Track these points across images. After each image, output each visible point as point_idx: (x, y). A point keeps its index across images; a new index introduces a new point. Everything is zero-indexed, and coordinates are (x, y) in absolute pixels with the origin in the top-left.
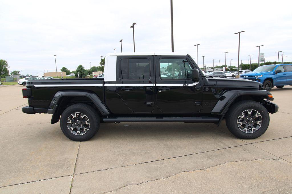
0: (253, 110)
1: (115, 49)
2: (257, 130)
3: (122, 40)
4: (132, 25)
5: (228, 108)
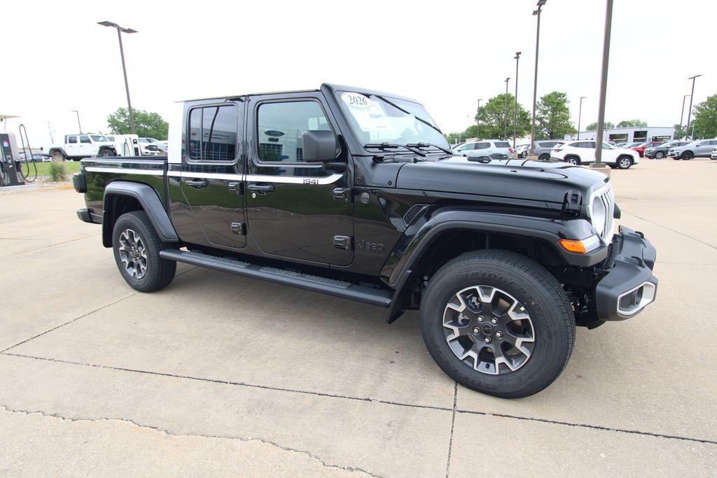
0: (497, 292)
1: (508, 79)
2: (513, 370)
3: (520, 53)
4: (536, 8)
5: (409, 270)
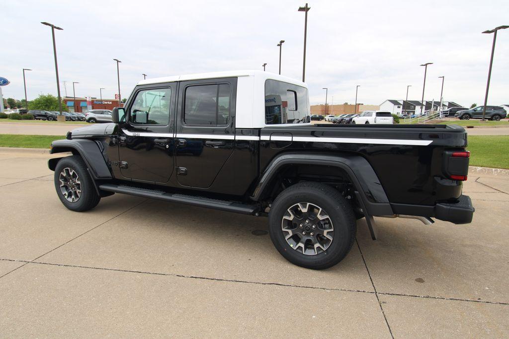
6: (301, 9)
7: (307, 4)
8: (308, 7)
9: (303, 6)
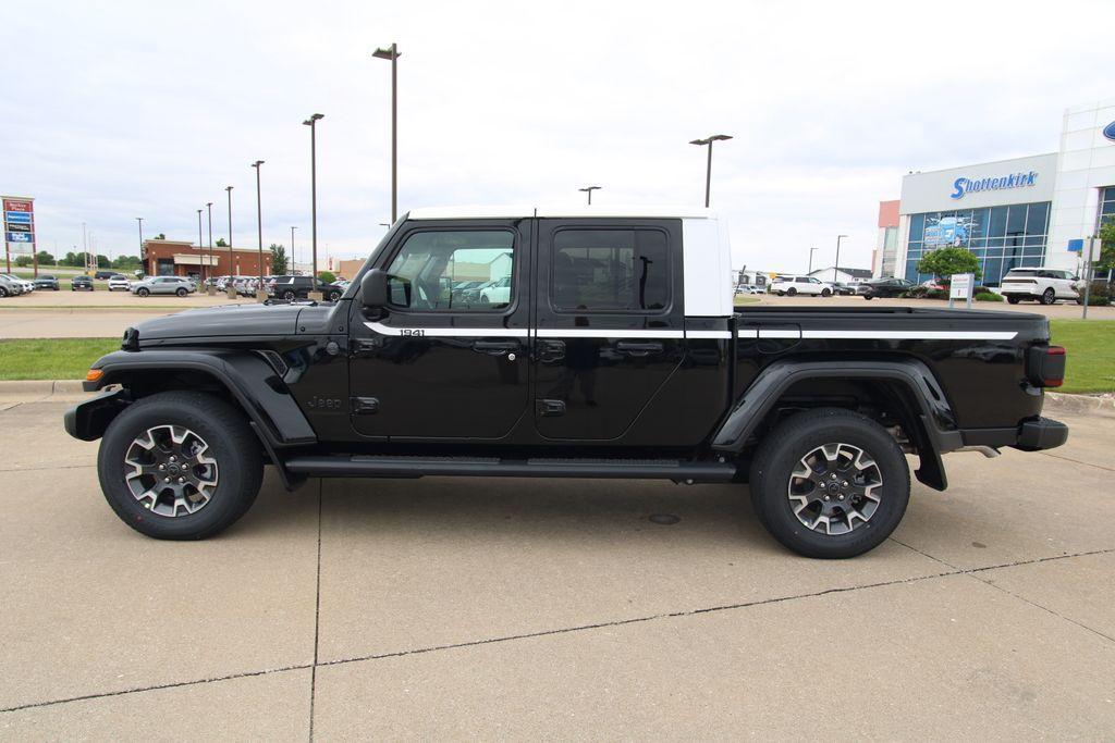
6: (379, 54)
7: (395, 45)
8: (398, 51)
9: (386, 47)
